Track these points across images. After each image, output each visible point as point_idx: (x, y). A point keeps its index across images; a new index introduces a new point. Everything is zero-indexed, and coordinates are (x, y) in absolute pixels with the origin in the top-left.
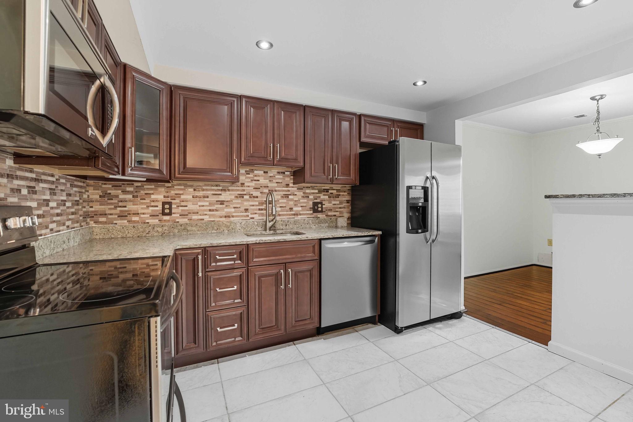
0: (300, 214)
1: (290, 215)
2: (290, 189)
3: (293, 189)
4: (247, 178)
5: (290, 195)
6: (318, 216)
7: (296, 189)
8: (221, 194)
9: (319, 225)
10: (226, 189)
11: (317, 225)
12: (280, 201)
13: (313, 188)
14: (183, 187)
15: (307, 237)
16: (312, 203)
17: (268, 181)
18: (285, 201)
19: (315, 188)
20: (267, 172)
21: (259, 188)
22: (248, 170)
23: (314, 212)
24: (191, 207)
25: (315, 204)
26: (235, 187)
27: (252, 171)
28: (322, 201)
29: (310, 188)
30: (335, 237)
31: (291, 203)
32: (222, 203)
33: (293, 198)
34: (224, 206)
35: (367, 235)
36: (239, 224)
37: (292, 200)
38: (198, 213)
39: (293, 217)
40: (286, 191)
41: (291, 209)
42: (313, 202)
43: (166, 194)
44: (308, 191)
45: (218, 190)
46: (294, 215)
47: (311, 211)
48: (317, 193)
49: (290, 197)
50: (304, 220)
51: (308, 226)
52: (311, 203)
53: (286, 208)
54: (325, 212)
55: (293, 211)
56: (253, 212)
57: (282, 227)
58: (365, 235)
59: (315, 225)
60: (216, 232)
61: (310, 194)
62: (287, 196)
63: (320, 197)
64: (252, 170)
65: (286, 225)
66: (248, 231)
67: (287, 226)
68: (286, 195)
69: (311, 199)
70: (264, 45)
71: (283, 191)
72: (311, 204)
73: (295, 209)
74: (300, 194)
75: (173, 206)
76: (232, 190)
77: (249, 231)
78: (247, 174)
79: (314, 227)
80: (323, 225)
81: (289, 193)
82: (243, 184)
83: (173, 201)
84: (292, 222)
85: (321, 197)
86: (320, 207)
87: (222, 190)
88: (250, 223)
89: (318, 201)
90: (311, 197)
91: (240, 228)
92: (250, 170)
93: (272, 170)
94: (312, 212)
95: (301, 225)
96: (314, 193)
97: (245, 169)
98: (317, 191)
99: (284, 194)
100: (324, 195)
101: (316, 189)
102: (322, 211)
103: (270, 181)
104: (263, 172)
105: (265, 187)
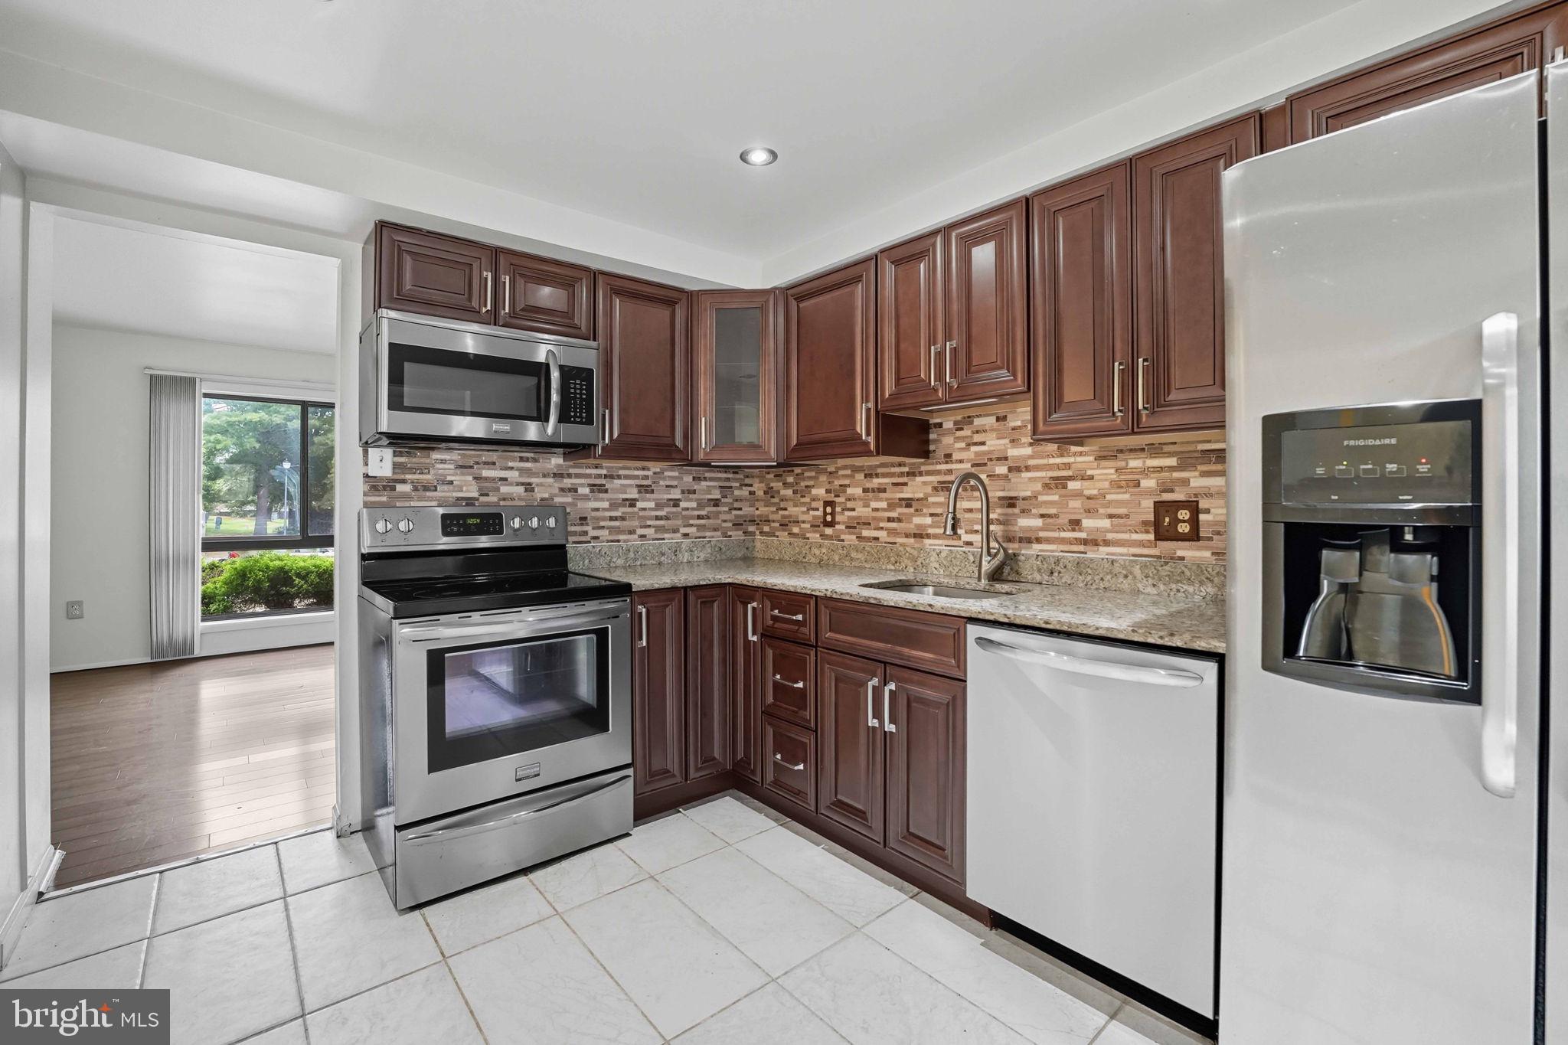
0: (1107, 543)
1: (1070, 542)
2: (1071, 460)
3: (1079, 459)
4: (958, 439)
5: (1070, 478)
6: (1180, 553)
7: (1091, 458)
8: (905, 484)
9: (1174, 586)
10: (917, 471)
11: (1162, 587)
12: (1041, 498)
13: (1155, 450)
14: (848, 472)
15: (930, 605)
16: (1152, 505)
17: (1007, 441)
18: (1056, 498)
19: (1166, 449)
20: (1005, 418)
21: (985, 465)
22: (959, 418)
23: (1160, 536)
24: (862, 511)
25: (1162, 508)
26: (933, 464)
27: (969, 420)
28: (1196, 495)
29: (1143, 450)
30: (1018, 621)
31: (1075, 504)
32: (908, 503)
33: (1079, 487)
34: (912, 510)
35: (1160, 642)
36: (934, 554)
37: (1078, 494)
38: (870, 524)
39: (1082, 548)
40: (1058, 467)
41: (1075, 524)
42: (1155, 502)
43: (828, 487)
44: (1135, 463)
45: (902, 474)
46: (1085, 542)
47: (1147, 532)
48: (1172, 469)
49: (1073, 485)
50: (1113, 562)
51: (1126, 585)
52: (1148, 504)
53: (1059, 521)
54: (1210, 539)
55: (1080, 530)
56: (970, 528)
57: (1038, 578)
58: (1151, 640)
59: (1154, 586)
60: (893, 568)
61: (1146, 472)
62: (1060, 483)
63: (1185, 482)
64: (969, 417)
65: (1052, 573)
66: (953, 574)
67: (1056, 574)
68: (1057, 478)
69: (1149, 492)
70: (759, 157)
71: (1050, 467)
72: (1146, 509)
73: (1087, 523)
74: (1106, 472)
75: (838, 509)
76: (929, 473)
77: (956, 576)
78: (957, 430)
79: (1154, 591)
80: (1191, 589)
81: (1069, 473)
82: (948, 456)
83: (837, 500)
84: (1069, 566)
85: (1192, 480)
86: (1184, 521)
87: (908, 474)
88: (958, 556)
89: (1179, 496)
90: (1148, 483)
91: (937, 566)
92: (964, 418)
93: (1019, 410)
94: (1151, 537)
95: (1102, 579)
96: (1162, 469)
97: (953, 418)
98: (1172, 461)
99: (1051, 478)
100: (1204, 474)
101: (1170, 454)
102: (1194, 536)
103: (1013, 441)
104: (995, 417)
105: (999, 459)
